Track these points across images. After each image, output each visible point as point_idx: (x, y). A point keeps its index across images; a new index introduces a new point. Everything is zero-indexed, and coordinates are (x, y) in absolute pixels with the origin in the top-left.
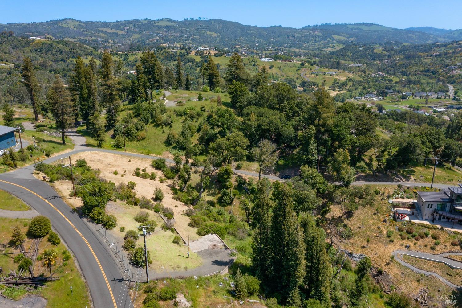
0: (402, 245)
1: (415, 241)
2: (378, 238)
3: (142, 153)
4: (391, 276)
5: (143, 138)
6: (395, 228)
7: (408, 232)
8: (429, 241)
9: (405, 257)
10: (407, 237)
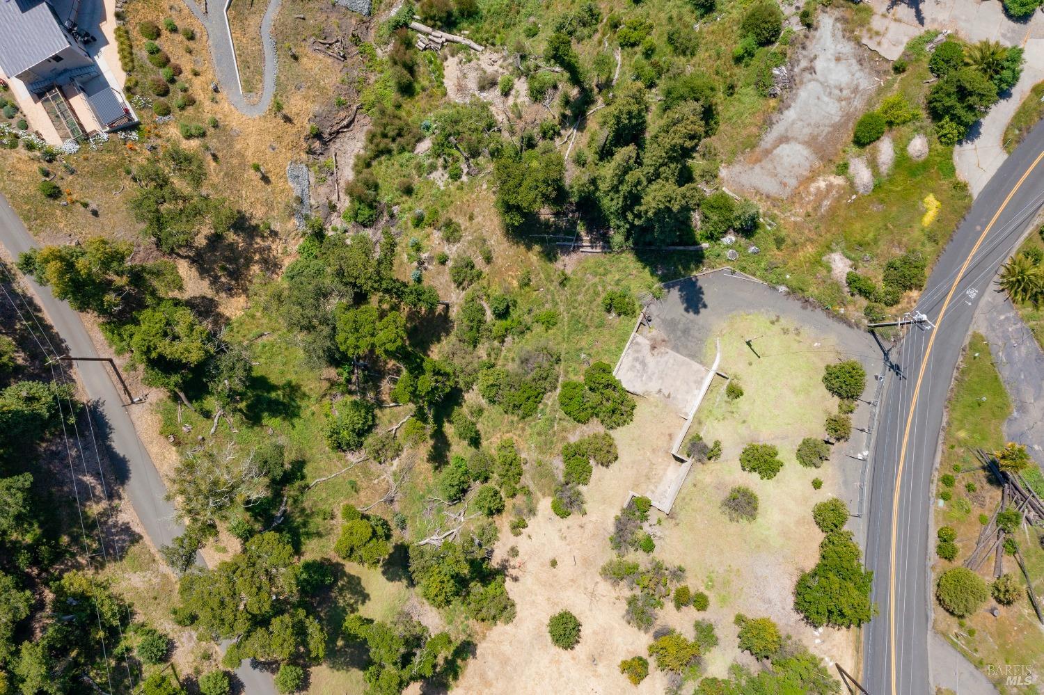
0: (213, 100)
1: (187, 74)
2: (220, 155)
4: (315, 108)
6: (166, 124)
7: (165, 93)
8: (171, 45)
9: (249, 87)
10: (180, 95)
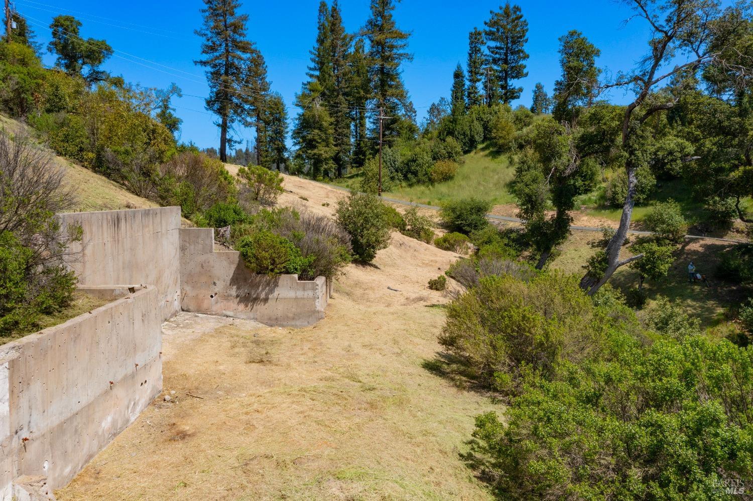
3: (429, 204)
5: (447, 178)
